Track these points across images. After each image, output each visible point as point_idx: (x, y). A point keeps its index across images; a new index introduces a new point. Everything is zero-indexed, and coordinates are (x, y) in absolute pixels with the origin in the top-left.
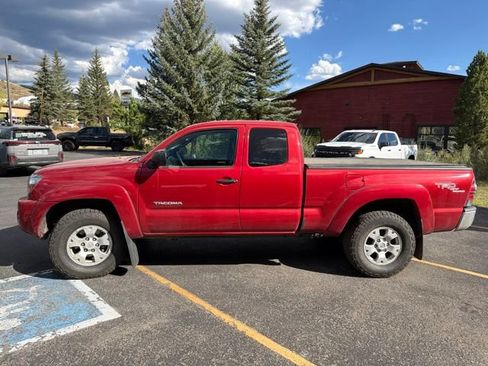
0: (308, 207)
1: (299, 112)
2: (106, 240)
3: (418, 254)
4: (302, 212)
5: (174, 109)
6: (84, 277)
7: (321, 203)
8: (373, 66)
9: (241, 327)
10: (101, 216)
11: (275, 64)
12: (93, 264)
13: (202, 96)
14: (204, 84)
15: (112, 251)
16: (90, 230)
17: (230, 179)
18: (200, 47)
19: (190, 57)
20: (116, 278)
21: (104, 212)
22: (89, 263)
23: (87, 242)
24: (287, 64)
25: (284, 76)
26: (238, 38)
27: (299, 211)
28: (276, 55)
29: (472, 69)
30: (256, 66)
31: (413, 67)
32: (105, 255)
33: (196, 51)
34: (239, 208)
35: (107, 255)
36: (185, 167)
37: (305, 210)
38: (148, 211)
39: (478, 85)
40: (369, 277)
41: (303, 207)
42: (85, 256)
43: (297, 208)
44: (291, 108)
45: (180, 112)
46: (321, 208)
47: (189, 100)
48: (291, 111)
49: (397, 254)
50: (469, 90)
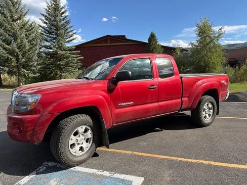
0: (184, 97)
2: (89, 134)
4: (182, 100)
6: (79, 163)
7: (188, 95)
12: (83, 153)
13: (25, 47)
16: (81, 129)
18: (19, 18)
23: (79, 139)
25: (72, 38)
26: (43, 15)
27: (180, 100)
28: (68, 27)
30: (56, 32)
32: (89, 145)
33: (17, 20)
34: (158, 102)
35: (90, 144)
37: (183, 99)
39: (153, 46)
41: (182, 97)
42: (79, 149)
43: (180, 98)
44: (78, 55)
45: (10, 57)
46: (188, 97)
47: (16, 50)
48: (78, 57)
49: (211, 114)
50: (150, 48)
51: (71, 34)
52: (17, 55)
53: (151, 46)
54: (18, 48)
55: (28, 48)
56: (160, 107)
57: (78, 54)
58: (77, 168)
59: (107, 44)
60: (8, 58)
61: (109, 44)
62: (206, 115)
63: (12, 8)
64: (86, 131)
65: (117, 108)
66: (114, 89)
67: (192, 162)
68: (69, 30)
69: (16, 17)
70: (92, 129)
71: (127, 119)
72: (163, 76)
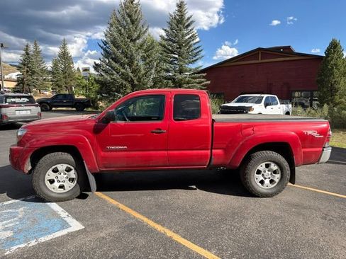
0: (215, 149)
1: (209, 82)
2: (73, 174)
3: (292, 180)
4: (211, 152)
5: (120, 81)
6: (57, 200)
7: (224, 146)
8: (260, 49)
9: (169, 233)
10: (69, 157)
11: (192, 49)
12: (65, 191)
13: (140, 71)
14: (141, 63)
15: (77, 182)
16: (62, 167)
17: (160, 130)
18: (138, 37)
19: (131, 44)
20: (81, 201)
22: (61, 191)
23: (59, 176)
24: (200, 49)
25: (198, 57)
26: (165, 30)
27: (209, 151)
28: (192, 42)
29: (328, 51)
30: (178, 50)
31: (288, 50)
32: (73, 185)
33: (135, 40)
34: (167, 150)
36: (129, 122)
37: (213, 151)
38: (102, 153)
39: (332, 62)
40: (258, 197)
41: (212, 149)
42: (58, 186)
43: (208, 149)
44: (203, 80)
45: (124, 83)
46: (224, 149)
47: (131, 74)
48: (203, 82)
49: (277, 181)
50: (327, 66)
52: (132, 81)
53: (329, 61)
54: (132, 73)
55: (143, 72)
57: (204, 77)
60: (122, 84)
61: (260, 61)
63: (131, 26)
66: (103, 129)
69: (135, 35)
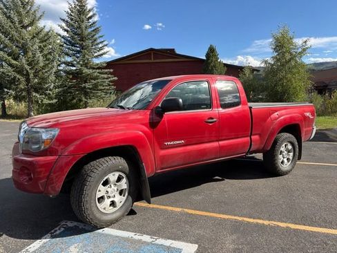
0: (254, 135)
1: (116, 78)
2: (124, 184)
4: (251, 138)
5: (13, 74)
7: (259, 132)
8: (152, 50)
11: (96, 43)
13: (38, 63)
14: (39, 54)
16: (113, 177)
18: (31, 24)
19: (24, 30)
21: (124, 158)
22: (112, 209)
23: (109, 190)
24: (105, 43)
25: (103, 51)
26: (64, 20)
27: (249, 138)
30: (81, 43)
33: (28, 26)
34: (218, 141)
35: (125, 198)
37: (252, 137)
39: (212, 64)
42: (109, 203)
43: (248, 136)
44: (110, 76)
45: (18, 76)
46: (260, 135)
47: (26, 67)
48: (109, 78)
49: (291, 158)
50: (208, 67)
51: (100, 46)
52: (28, 74)
53: (210, 64)
54: (28, 65)
55: (42, 64)
56: (221, 148)
57: (111, 73)
58: (107, 230)
59: (150, 61)
60: (15, 77)
61: (152, 61)
62: (284, 159)
63: (22, 10)
64: (119, 179)
65: (162, 149)
66: (159, 122)
67: (263, 224)
68: (99, 41)
69: (26, 22)
70: (128, 178)
71: (176, 164)
72: (225, 106)
